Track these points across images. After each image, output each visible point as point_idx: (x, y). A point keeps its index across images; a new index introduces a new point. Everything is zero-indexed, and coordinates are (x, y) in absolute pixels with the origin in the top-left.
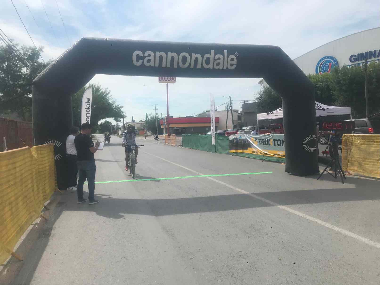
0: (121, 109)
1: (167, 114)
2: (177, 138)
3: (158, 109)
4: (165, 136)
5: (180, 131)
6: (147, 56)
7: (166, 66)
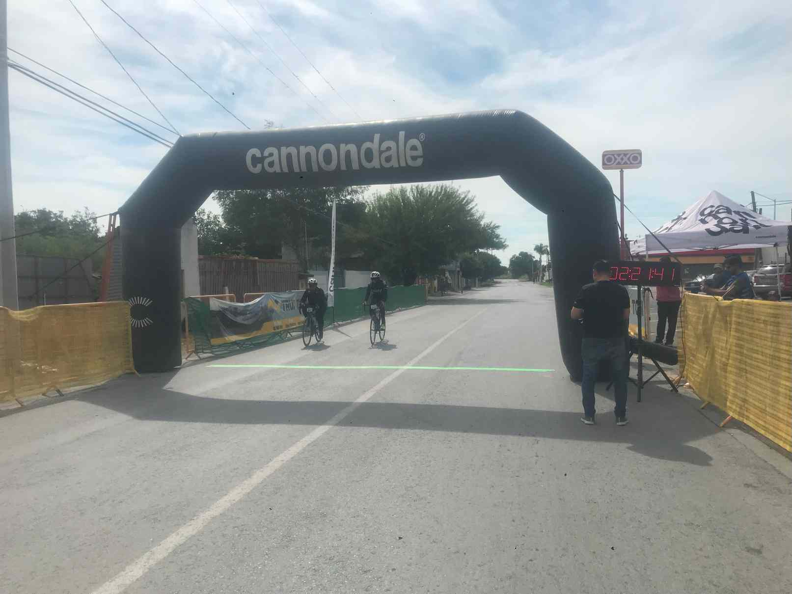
6: (266, 155)
7: (301, 170)
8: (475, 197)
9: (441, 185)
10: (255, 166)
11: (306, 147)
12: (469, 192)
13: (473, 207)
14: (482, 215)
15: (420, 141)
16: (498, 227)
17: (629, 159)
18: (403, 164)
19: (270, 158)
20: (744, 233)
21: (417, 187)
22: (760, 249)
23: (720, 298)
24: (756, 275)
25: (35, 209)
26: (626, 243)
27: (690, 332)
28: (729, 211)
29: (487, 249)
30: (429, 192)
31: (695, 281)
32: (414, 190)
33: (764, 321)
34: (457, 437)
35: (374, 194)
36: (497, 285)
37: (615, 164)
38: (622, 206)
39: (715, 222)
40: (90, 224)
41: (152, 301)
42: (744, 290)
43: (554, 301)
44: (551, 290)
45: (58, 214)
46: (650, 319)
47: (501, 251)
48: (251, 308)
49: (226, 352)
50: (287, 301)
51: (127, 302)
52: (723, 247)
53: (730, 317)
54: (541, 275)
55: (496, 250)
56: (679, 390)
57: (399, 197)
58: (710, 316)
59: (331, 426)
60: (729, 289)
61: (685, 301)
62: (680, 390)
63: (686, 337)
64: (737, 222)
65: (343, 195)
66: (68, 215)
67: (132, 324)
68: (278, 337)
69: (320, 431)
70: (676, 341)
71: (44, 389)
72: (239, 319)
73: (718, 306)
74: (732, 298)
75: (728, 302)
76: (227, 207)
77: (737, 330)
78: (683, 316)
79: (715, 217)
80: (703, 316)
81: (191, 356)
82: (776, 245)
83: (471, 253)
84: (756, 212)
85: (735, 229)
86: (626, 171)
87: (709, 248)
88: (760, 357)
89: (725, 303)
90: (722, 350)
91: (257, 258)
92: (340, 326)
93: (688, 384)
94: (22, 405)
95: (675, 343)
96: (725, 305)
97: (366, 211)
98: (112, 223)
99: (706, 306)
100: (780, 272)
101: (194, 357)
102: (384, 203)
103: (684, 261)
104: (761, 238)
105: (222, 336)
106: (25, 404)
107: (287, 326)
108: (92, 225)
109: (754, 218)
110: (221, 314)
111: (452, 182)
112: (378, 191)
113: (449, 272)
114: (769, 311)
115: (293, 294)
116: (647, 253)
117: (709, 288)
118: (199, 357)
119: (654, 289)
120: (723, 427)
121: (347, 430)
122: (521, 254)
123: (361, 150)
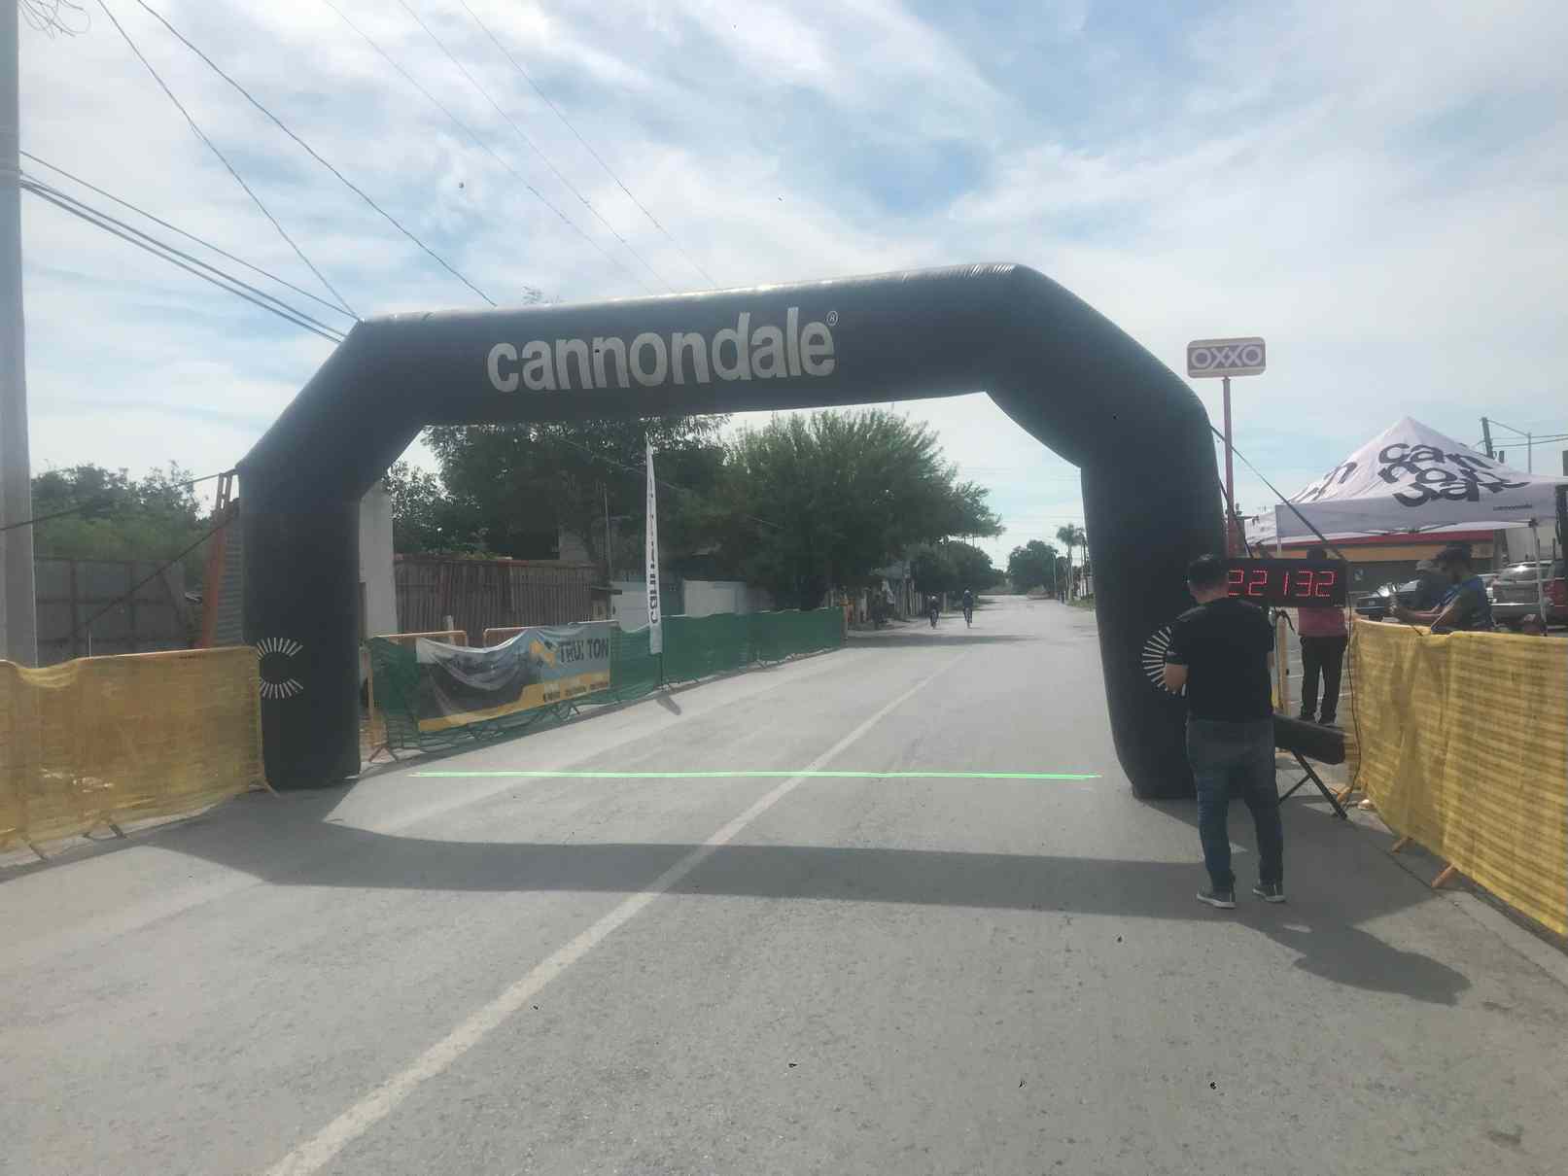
0: (978, 502)
6: (528, 357)
7: (594, 384)
8: (938, 433)
9: (871, 410)
10: (504, 376)
11: (604, 340)
12: (926, 424)
13: (935, 454)
14: (953, 469)
15: (828, 327)
16: (984, 492)
17: (1240, 356)
18: (795, 372)
19: (535, 362)
20: (1469, 500)
21: (824, 416)
22: (1502, 531)
23: (1426, 629)
24: (1496, 582)
25: (73, 464)
26: (1237, 521)
27: (1366, 698)
28: (1437, 455)
29: (963, 536)
30: (848, 424)
31: (1375, 595)
32: (817, 422)
33: (1513, 674)
34: (907, 914)
35: (741, 430)
36: (986, 606)
37: (1213, 365)
38: (1229, 450)
39: (1411, 478)
40: (181, 493)
41: (301, 647)
42: (1474, 614)
43: (1097, 638)
44: (1091, 616)
45: (118, 474)
46: (1288, 672)
47: (991, 539)
48: (497, 657)
49: (450, 745)
50: (568, 644)
51: (253, 648)
52: (1426, 529)
53: (1446, 667)
54: (1072, 587)
55: (981, 538)
56: (1349, 814)
57: (789, 435)
58: (1406, 666)
59: (657, 895)
60: (1446, 610)
61: (1356, 638)
62: (1352, 815)
63: (1360, 707)
64: (1456, 478)
65: (678, 433)
66: (138, 477)
67: (262, 692)
68: (553, 715)
69: (635, 903)
70: (1342, 717)
71: (88, 824)
72: (475, 681)
73: (1422, 647)
74: (1448, 628)
75: (1442, 638)
76: (450, 458)
77: (1460, 695)
78: (1355, 667)
79: (1412, 468)
80: (1392, 664)
81: (380, 754)
82: (1533, 523)
83: (931, 545)
84: (1492, 457)
85: (1451, 492)
86: (1234, 381)
87: (1401, 530)
88: (1505, 747)
89: (1434, 639)
90: (1432, 732)
91: (510, 558)
92: (675, 691)
93: (1366, 801)
94: (42, 857)
95: (1338, 721)
96: (1437, 642)
97: (725, 463)
98: (224, 492)
99: (1398, 646)
100: (1544, 577)
101: (385, 758)
102: (760, 447)
103: (1351, 556)
104: (1503, 510)
105: (439, 714)
106: (48, 855)
107: (568, 692)
108: (185, 496)
109: (1490, 468)
110: (439, 671)
111: (893, 406)
112: (749, 423)
113: (890, 580)
114: (1523, 654)
115: (580, 629)
116: (1279, 541)
117: (1407, 609)
118: (394, 756)
119: (1293, 612)
120: (1440, 886)
121: (689, 900)
122: (1033, 544)
123: (714, 344)
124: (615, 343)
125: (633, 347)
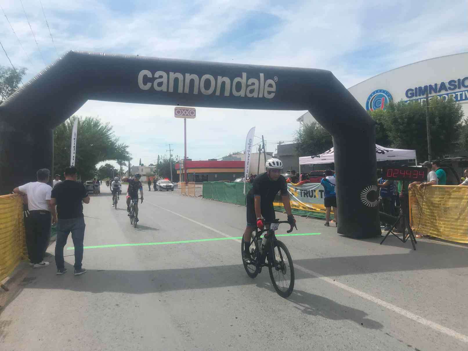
0: (125, 150)
1: (184, 156)
2: (197, 187)
3: (173, 150)
4: (182, 183)
5: (200, 178)
123: (234, 81)
124: (195, 77)
125: (202, 79)
